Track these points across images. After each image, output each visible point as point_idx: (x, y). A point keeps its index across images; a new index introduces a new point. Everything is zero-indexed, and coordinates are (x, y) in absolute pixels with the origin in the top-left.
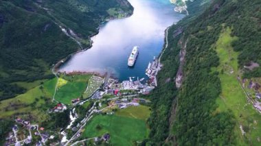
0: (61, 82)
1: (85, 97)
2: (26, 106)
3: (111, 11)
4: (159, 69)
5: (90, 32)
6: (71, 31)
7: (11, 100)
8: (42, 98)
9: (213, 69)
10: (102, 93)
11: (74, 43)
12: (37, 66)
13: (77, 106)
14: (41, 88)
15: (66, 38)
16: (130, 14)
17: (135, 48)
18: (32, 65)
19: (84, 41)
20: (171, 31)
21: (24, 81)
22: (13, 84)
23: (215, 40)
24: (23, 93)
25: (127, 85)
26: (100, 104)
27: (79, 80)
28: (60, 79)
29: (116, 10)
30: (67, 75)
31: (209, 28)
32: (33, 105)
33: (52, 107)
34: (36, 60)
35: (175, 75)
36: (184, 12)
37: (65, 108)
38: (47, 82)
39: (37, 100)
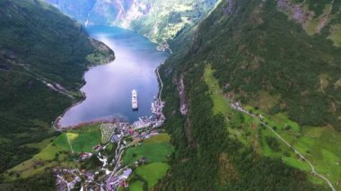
0: (71, 136)
1: (104, 142)
2: (50, 161)
3: (90, 57)
4: (162, 106)
5: (78, 84)
6: (58, 85)
7: (30, 160)
8: (61, 153)
9: (206, 93)
10: (119, 136)
11: (66, 97)
12: (37, 126)
13: (101, 151)
14: (54, 145)
15: (55, 93)
16: (113, 59)
17: (134, 92)
18: (31, 126)
19: (75, 94)
20: (162, 71)
21: (32, 142)
22: (22, 146)
23: (202, 74)
24: (37, 153)
25: (139, 125)
26: (125, 142)
27: (90, 131)
28: (68, 134)
29: (96, 56)
30: (74, 129)
31: (196, 65)
32: (56, 160)
33: (77, 157)
34: (31, 120)
35: (179, 106)
36: (167, 51)
37: (90, 154)
38: (56, 139)
39: (57, 155)
